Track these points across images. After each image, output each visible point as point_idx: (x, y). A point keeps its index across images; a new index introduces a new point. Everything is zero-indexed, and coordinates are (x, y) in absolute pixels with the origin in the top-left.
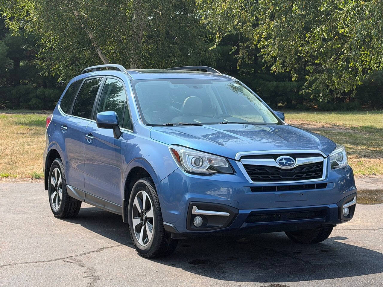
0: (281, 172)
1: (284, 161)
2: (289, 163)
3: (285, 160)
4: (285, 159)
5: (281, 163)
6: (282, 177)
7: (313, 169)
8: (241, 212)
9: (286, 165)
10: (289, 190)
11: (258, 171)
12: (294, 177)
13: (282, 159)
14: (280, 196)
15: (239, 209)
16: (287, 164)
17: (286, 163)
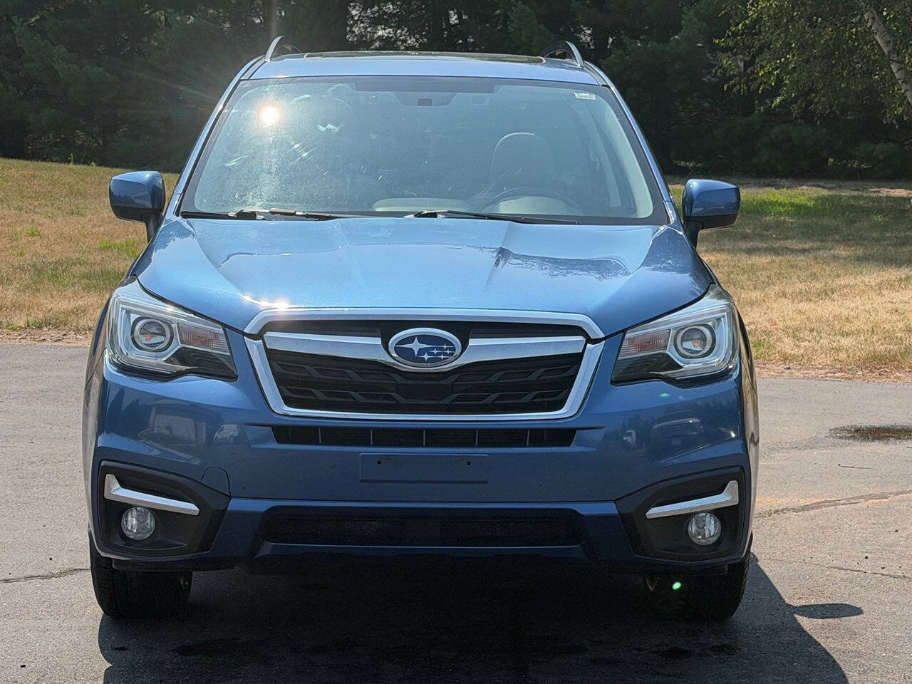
0: (400, 380)
1: (416, 346)
2: (435, 351)
3: (420, 342)
4: (423, 339)
5: (405, 354)
6: (402, 400)
7: (533, 377)
8: (235, 505)
9: (423, 360)
10: (421, 446)
11: (316, 374)
12: (447, 401)
13: (410, 339)
14: (379, 463)
15: (230, 497)
16: (426, 357)
17: (422, 351)
